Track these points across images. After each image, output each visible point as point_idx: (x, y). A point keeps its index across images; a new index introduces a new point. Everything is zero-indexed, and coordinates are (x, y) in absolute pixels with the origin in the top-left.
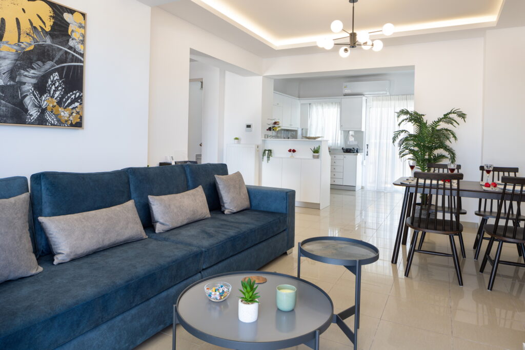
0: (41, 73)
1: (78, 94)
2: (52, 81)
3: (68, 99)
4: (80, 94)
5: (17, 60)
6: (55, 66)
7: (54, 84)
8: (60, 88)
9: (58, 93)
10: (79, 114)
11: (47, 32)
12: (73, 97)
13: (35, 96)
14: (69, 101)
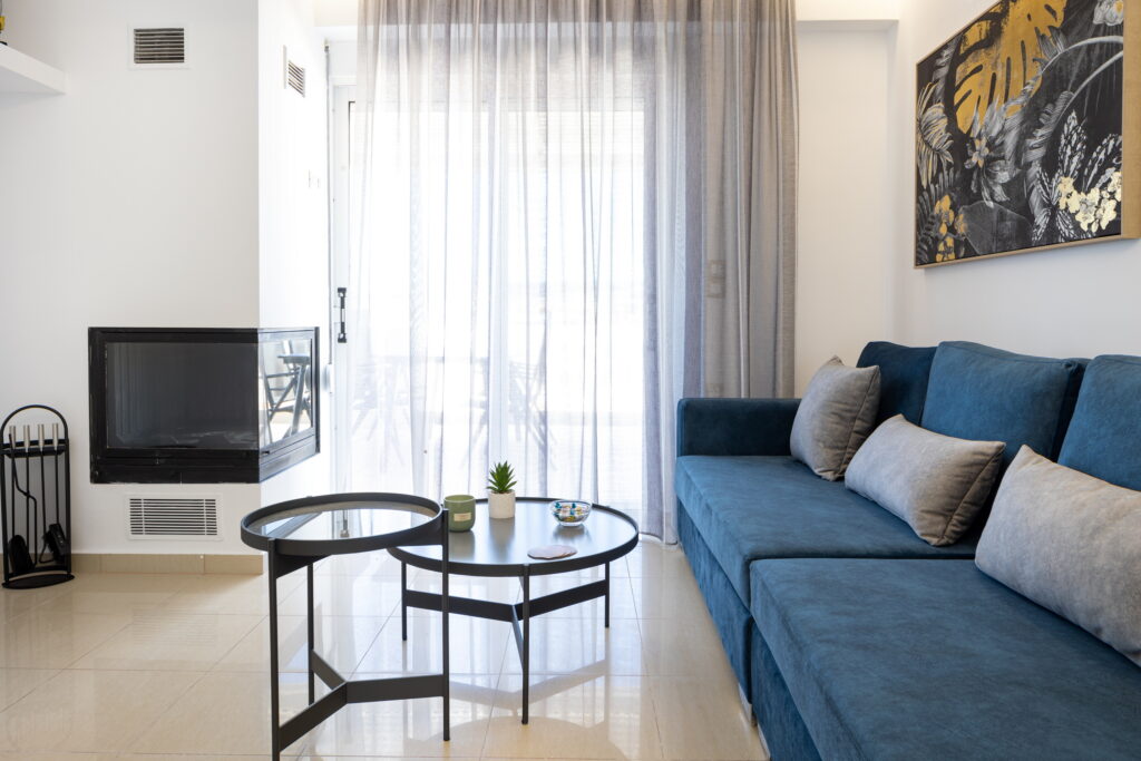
0: (1050, 130)
1: (1112, 142)
2: (1066, 138)
3: (1092, 167)
4: (1116, 141)
5: (1022, 124)
6: (1071, 96)
7: (1070, 142)
8: (1079, 146)
9: (1075, 159)
10: (1114, 198)
11: (1057, 29)
12: (1102, 156)
13: (1042, 183)
14: (1095, 171)
